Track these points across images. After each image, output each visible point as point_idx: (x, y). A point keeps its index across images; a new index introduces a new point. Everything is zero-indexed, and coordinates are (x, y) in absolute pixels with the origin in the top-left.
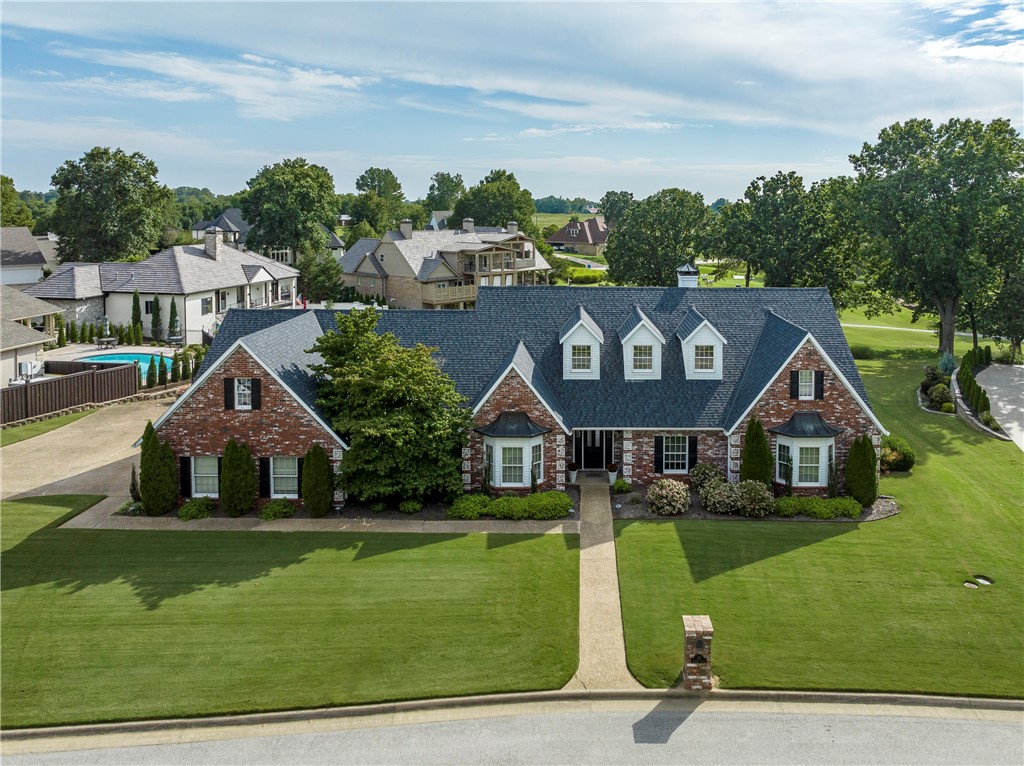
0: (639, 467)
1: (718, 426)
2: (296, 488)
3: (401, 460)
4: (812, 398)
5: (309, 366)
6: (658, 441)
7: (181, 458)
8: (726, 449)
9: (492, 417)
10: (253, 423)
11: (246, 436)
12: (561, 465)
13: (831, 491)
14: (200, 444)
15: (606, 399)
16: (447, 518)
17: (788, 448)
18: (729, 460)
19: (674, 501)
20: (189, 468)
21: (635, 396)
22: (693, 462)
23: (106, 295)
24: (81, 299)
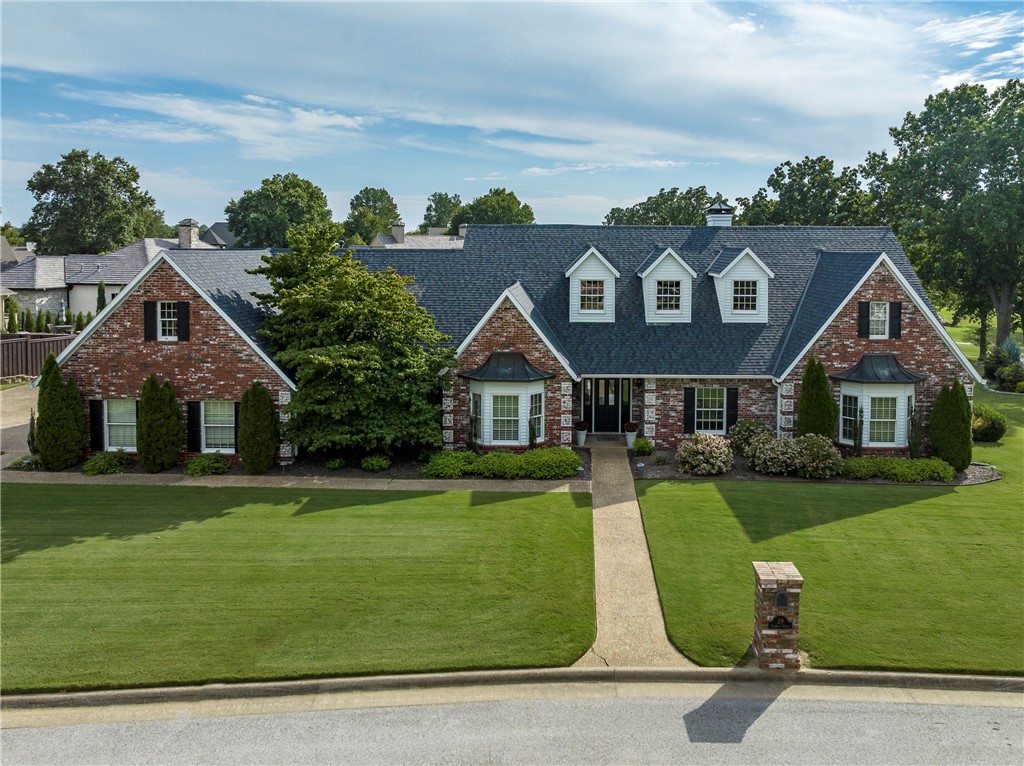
0: (664, 427)
1: (765, 373)
2: (233, 441)
3: (363, 403)
4: (886, 337)
5: (253, 294)
6: (689, 395)
7: (91, 401)
8: (775, 404)
9: (480, 359)
10: (180, 358)
11: (171, 374)
12: (566, 420)
13: (911, 451)
14: (113, 385)
15: (623, 343)
16: (421, 476)
17: (856, 398)
18: (779, 415)
19: (713, 457)
20: (101, 414)
21: (659, 340)
22: (732, 420)
23: (70, 287)
24: (41, 290)
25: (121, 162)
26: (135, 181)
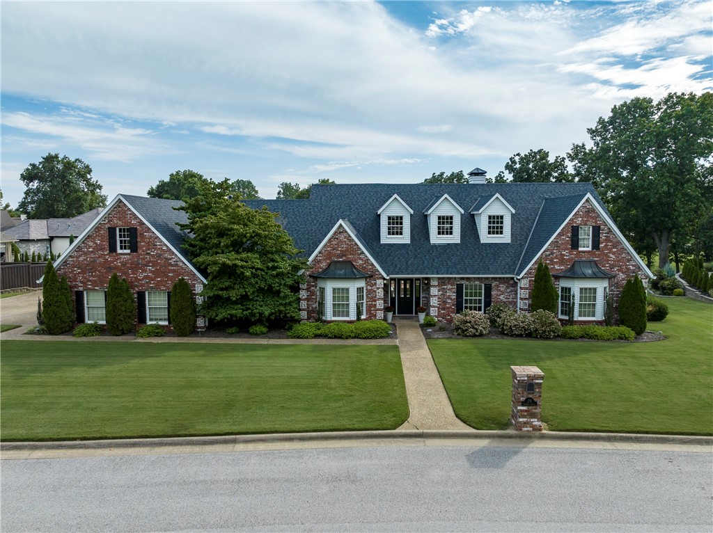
0: (444, 309)
1: (509, 273)
2: (167, 317)
3: (250, 290)
4: (589, 249)
6: (459, 288)
7: (76, 291)
8: (516, 294)
9: (324, 265)
10: (132, 264)
11: (126, 273)
12: (380, 304)
13: (607, 322)
14: (90, 281)
15: (416, 256)
16: (288, 337)
17: (570, 289)
18: (519, 300)
19: (476, 324)
20: (83, 300)
21: (440, 254)
22: (488, 304)
23: (51, 239)
24: (33, 240)
25: (80, 161)
26: (89, 174)
